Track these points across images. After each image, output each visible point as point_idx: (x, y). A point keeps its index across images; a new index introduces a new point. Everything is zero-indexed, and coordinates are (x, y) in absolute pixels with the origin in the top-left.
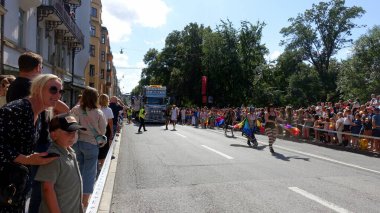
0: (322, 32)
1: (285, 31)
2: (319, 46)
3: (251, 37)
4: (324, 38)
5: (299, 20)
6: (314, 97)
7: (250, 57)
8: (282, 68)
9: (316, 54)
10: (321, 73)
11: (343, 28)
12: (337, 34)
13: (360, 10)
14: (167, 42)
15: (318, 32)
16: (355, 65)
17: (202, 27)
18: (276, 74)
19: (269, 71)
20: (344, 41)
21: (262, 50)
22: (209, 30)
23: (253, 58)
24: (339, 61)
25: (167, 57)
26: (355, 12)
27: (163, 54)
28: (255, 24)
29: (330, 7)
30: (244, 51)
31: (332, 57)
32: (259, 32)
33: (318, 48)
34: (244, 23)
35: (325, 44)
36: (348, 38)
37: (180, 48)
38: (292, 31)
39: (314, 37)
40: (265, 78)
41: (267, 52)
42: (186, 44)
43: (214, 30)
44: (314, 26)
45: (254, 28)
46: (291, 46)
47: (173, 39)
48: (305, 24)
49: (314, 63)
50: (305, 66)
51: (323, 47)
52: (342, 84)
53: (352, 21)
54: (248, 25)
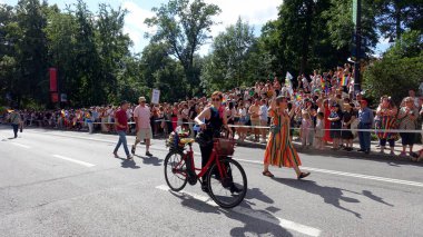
0: (185, 26)
1: (149, 22)
2: (183, 40)
3: (112, 24)
4: (187, 32)
5: (163, 11)
7: (112, 47)
8: (148, 61)
9: (180, 48)
10: (186, 68)
11: (202, 25)
12: (199, 29)
13: (216, 8)
15: (181, 25)
16: (214, 60)
17: (45, 4)
18: (142, 68)
19: (134, 65)
20: (205, 37)
21: (125, 40)
22: (55, 9)
23: (116, 49)
24: (202, 57)
26: (212, 10)
28: (116, 10)
29: (191, 2)
30: (103, 39)
31: (195, 52)
32: (121, 20)
33: (182, 43)
34: (103, 6)
35: (189, 39)
36: (208, 34)
37: (12, 28)
38: (156, 22)
39: (178, 31)
41: (131, 43)
42: (21, 25)
43: (63, 10)
44: (177, 18)
45: (116, 14)
46: (156, 38)
48: (169, 16)
49: (180, 58)
50: (171, 61)
51: (187, 42)
52: (205, 78)
53: (212, 18)
54: (108, 9)
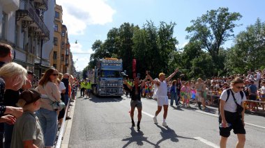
0: (214, 29)
1: (189, 29)
2: (212, 39)
3: (166, 33)
4: (215, 33)
5: (198, 22)
6: (210, 73)
7: (166, 46)
8: (188, 54)
9: (210, 45)
10: (214, 57)
11: (227, 28)
12: (224, 30)
13: (238, 15)
14: (108, 36)
15: (211, 29)
17: (133, 26)
18: (183, 57)
19: (179, 55)
20: (229, 35)
21: (174, 41)
22: (137, 27)
23: (168, 47)
24: (225, 49)
25: (108, 46)
27: (105, 44)
28: (169, 24)
29: (218, 13)
30: (161, 42)
31: (221, 46)
32: (172, 29)
33: (212, 40)
34: (162, 23)
35: (216, 38)
36: (231, 34)
37: (117, 40)
38: (194, 29)
39: (209, 33)
40: (176, 61)
41: (177, 43)
42: (121, 37)
43: (141, 28)
44: (208, 25)
45: (168, 27)
46: (193, 39)
47: (112, 34)
48: (202, 24)
49: (209, 51)
50: (202, 52)
51: (214, 39)
52: (228, 63)
53: (234, 22)
54: (165, 25)
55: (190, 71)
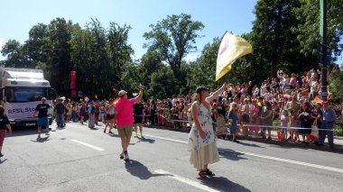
0: (175, 39)
1: (147, 36)
3: (118, 38)
4: (177, 44)
5: (158, 27)
6: (171, 91)
7: (118, 55)
8: (145, 66)
9: (171, 56)
10: (175, 71)
11: (189, 38)
12: (186, 41)
13: (201, 24)
15: (172, 38)
17: (70, 23)
18: (141, 72)
19: (135, 68)
20: (191, 47)
21: (128, 50)
22: (78, 26)
23: (121, 56)
24: (188, 63)
25: (31, 50)
26: (197, 26)
27: (26, 46)
28: (122, 27)
29: (180, 20)
30: (112, 49)
31: (183, 59)
32: (126, 34)
33: (172, 51)
34: (113, 24)
35: (178, 49)
37: (46, 42)
38: (153, 36)
39: (170, 42)
40: (131, 75)
41: (133, 52)
43: (83, 28)
44: (169, 33)
45: (121, 30)
46: (152, 49)
47: (37, 32)
48: (163, 30)
49: (171, 63)
50: (163, 66)
51: (176, 51)
53: (196, 32)
54: (117, 27)
55: (149, 88)
